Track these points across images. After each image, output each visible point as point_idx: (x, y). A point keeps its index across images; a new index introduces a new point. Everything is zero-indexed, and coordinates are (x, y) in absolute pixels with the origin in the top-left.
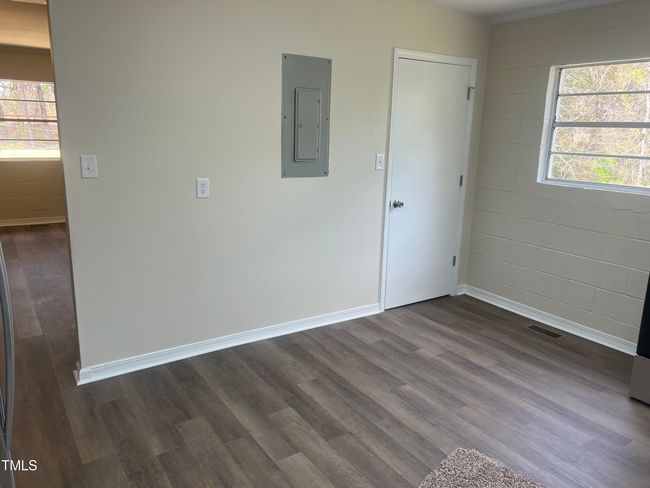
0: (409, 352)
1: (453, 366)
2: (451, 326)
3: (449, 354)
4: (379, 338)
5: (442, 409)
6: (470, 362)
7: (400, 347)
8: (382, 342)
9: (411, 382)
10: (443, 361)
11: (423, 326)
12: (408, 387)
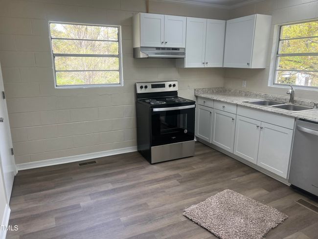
3: (92, 196)
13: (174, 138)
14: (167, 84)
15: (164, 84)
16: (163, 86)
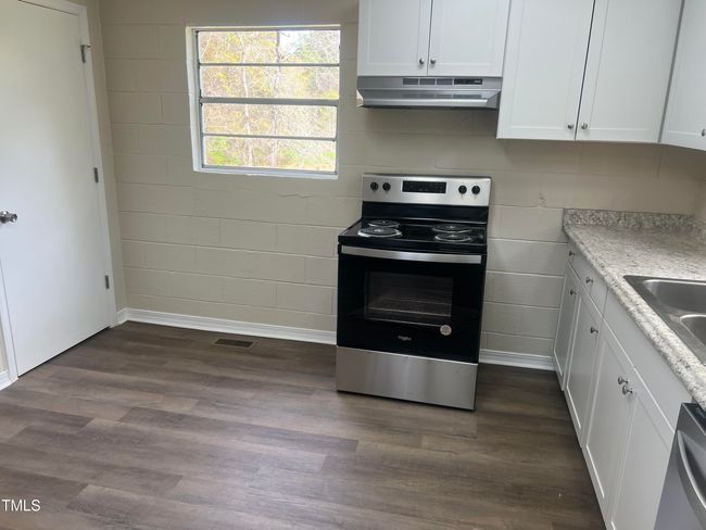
0: (76, 431)
1: (144, 428)
2: (124, 370)
3: (134, 412)
4: (21, 427)
5: (151, 500)
6: (165, 414)
7: (61, 429)
8: (28, 430)
9: (94, 478)
10: (131, 425)
11: (85, 384)
12: (92, 489)
13: (405, 339)
14: (453, 184)
15: (445, 184)
16: (440, 188)
